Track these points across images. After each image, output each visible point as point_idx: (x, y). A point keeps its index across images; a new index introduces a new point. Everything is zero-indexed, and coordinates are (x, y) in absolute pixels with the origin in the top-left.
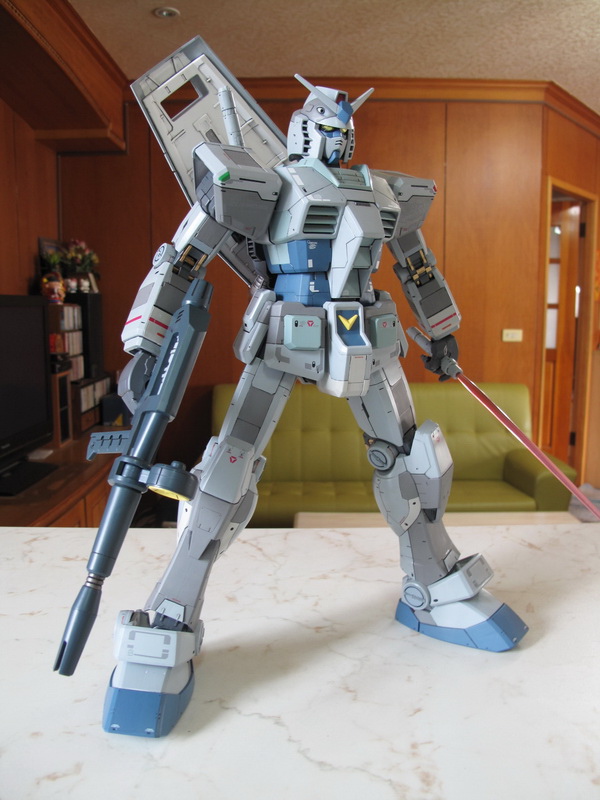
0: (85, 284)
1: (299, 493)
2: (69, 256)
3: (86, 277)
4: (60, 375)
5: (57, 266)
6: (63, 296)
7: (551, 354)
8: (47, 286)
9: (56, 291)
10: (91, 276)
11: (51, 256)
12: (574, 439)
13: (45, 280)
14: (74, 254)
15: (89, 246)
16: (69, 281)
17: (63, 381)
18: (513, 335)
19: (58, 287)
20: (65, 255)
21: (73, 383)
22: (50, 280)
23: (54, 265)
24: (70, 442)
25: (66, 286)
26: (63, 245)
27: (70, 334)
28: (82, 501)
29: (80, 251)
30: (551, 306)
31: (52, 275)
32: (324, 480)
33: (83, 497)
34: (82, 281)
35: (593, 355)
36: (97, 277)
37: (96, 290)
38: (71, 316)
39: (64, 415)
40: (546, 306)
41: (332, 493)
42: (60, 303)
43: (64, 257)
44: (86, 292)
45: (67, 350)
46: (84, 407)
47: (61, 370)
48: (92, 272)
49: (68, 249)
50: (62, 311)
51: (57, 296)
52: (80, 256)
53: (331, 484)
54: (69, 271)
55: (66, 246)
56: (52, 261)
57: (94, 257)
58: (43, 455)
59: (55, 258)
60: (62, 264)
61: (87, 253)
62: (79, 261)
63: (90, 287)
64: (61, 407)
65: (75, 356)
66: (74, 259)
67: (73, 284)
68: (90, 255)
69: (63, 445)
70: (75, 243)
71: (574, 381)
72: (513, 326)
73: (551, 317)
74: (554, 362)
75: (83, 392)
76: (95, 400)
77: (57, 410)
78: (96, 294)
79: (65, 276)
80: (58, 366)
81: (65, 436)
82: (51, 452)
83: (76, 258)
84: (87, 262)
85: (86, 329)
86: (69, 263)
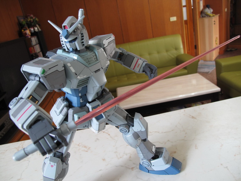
0: (36, 29)
1: (116, 81)
3: (36, 26)
5: (26, 25)
6: (30, 34)
7: (186, 21)
8: (24, 32)
9: (27, 33)
10: (37, 25)
11: (23, 22)
12: (196, 47)
13: (23, 31)
15: (34, 16)
16: (31, 29)
18: (174, 19)
19: (28, 32)
20: (27, 20)
22: (24, 30)
23: (24, 25)
25: (30, 31)
26: (26, 17)
27: (36, 46)
29: (31, 18)
30: (184, 6)
31: (25, 28)
32: (123, 75)
35: (199, 20)
36: (39, 25)
37: (40, 30)
38: (34, 40)
40: (182, 6)
41: (126, 79)
42: (30, 37)
43: (27, 21)
44: (37, 31)
45: (36, 52)
49: (27, 18)
50: (31, 40)
51: (28, 35)
52: (32, 20)
53: (125, 76)
54: (30, 25)
56: (23, 24)
57: (37, 19)
59: (24, 23)
60: (27, 24)
61: (34, 18)
62: (32, 22)
63: (38, 29)
65: (39, 52)
66: (30, 21)
67: (32, 29)
68: (35, 19)
70: (29, 16)
71: (194, 29)
72: (173, 16)
73: (184, 10)
74: (187, 24)
79: (29, 27)
84: (35, 21)
85: (40, 43)
86: (29, 23)
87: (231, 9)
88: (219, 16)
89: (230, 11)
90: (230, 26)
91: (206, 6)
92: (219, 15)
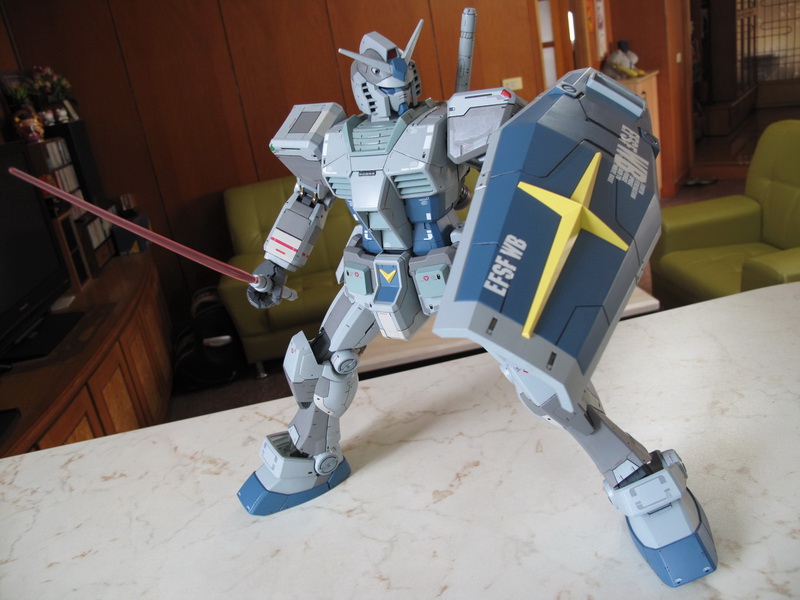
0: (63, 113)
2: (37, 86)
3: (63, 106)
4: (61, 218)
5: (27, 100)
6: (42, 131)
8: (21, 125)
9: (32, 128)
10: (66, 103)
11: (16, 91)
13: (17, 120)
14: (41, 83)
15: (56, 71)
16: (44, 113)
17: (66, 222)
19: (34, 124)
20: (32, 86)
21: (77, 222)
22: (22, 118)
23: (22, 100)
24: (90, 282)
25: (42, 120)
26: (27, 75)
27: (61, 171)
28: (117, 343)
29: (47, 78)
30: (547, 45)
31: (24, 112)
33: (117, 339)
34: (58, 110)
36: (73, 102)
37: (76, 117)
38: (56, 151)
39: (77, 257)
40: (541, 46)
42: (40, 141)
43: (31, 89)
44: (66, 122)
46: (96, 243)
47: (60, 213)
48: (67, 98)
49: (33, 79)
50: (46, 149)
51: (35, 134)
52: (48, 84)
54: (41, 102)
55: (30, 75)
56: (19, 96)
57: (64, 82)
58: (66, 303)
59: (22, 93)
60: (32, 97)
61: (55, 79)
62: (48, 90)
63: (69, 115)
64: (71, 249)
66: (43, 89)
67: (49, 116)
68: (59, 80)
69: (83, 288)
70: (38, 70)
72: (511, 74)
73: (548, 56)
75: (91, 229)
76: (105, 232)
77: (68, 254)
78: (77, 122)
79: (38, 110)
80: (56, 209)
81: (83, 277)
82: (73, 298)
83: (45, 87)
84: (58, 89)
85: (76, 161)
86: (39, 94)
87: (694, 57)
88: (658, 76)
89: (690, 62)
90: (695, 108)
91: (618, 44)
92: (657, 72)
